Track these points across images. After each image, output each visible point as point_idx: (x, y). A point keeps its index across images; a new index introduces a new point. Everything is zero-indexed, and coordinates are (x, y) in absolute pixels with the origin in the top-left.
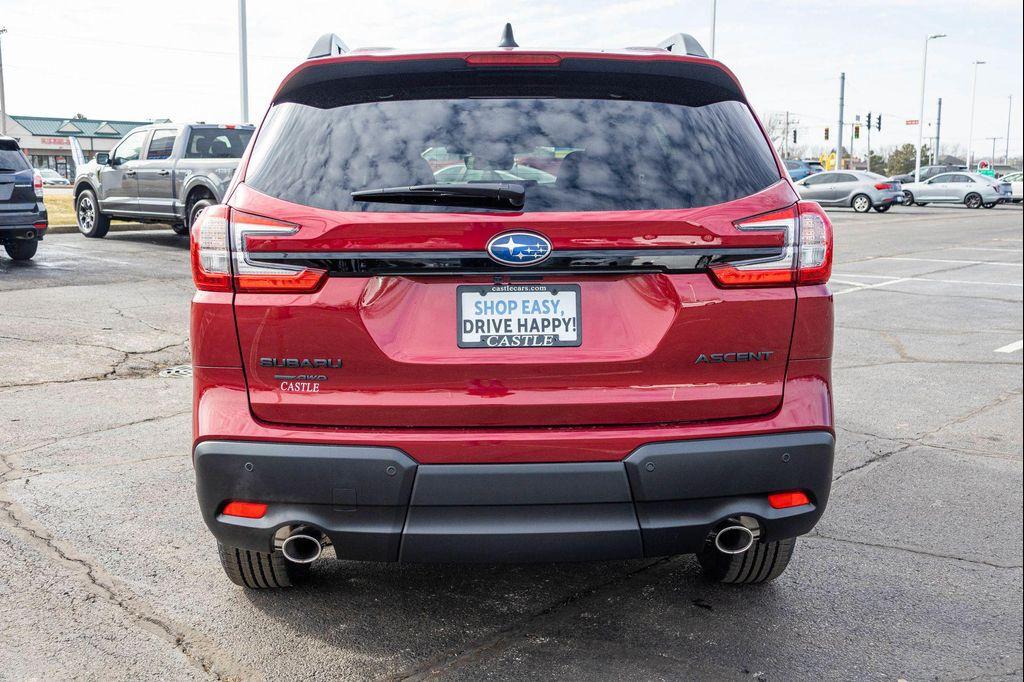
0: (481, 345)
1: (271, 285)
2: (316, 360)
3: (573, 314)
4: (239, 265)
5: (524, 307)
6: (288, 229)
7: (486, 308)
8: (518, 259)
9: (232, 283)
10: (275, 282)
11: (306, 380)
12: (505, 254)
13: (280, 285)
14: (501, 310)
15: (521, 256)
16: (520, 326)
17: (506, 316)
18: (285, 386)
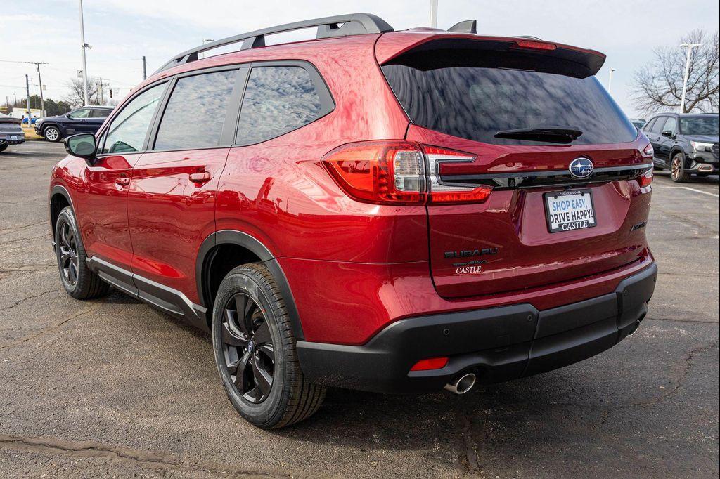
0: (559, 230)
1: (455, 199)
2: (483, 250)
3: (589, 207)
4: (433, 185)
5: (573, 204)
6: (470, 158)
7: (558, 206)
8: (581, 174)
9: (426, 199)
10: (469, 196)
11: (473, 265)
12: (576, 172)
13: (463, 198)
14: (564, 207)
15: (583, 172)
16: (573, 216)
17: (566, 211)
18: (459, 271)
